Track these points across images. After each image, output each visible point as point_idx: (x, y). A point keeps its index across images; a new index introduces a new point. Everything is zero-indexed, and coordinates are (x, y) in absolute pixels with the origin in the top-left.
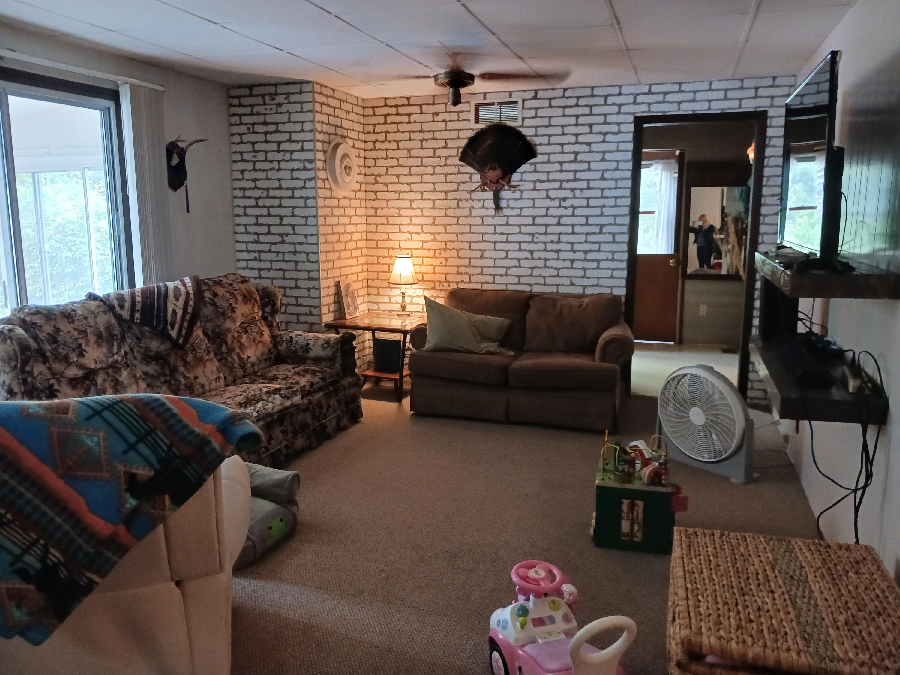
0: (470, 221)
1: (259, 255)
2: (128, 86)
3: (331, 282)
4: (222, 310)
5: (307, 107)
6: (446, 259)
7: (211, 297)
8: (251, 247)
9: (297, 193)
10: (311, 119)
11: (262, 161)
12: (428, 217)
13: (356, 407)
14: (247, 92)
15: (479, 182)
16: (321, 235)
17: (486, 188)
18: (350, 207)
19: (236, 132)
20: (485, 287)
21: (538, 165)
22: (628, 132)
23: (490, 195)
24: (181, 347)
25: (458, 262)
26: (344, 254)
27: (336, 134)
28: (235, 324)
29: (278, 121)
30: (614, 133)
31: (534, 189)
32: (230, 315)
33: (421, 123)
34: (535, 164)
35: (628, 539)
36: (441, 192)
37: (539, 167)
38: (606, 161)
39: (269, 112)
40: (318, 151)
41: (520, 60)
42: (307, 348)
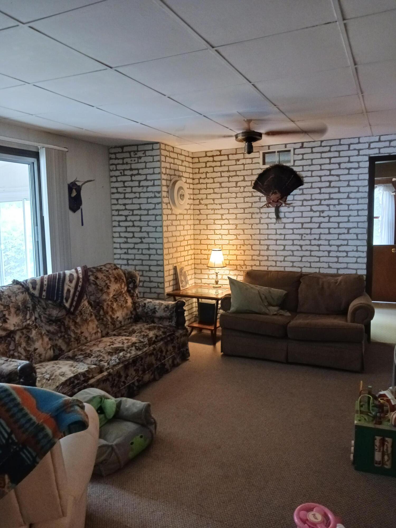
0: (260, 226)
1: (128, 251)
2: (44, 149)
3: (171, 267)
4: (101, 288)
5: (156, 158)
6: (244, 251)
7: (94, 279)
8: (123, 246)
9: (150, 212)
10: (159, 166)
11: (130, 193)
12: (232, 224)
13: (185, 349)
14: (120, 150)
15: (265, 202)
16: (165, 237)
17: (270, 205)
18: (183, 219)
19: (113, 175)
20: (270, 269)
21: (304, 190)
22: (365, 168)
23: (273, 210)
24: (73, 314)
25: (252, 253)
26: (179, 249)
27: (175, 175)
28: (109, 297)
29: (139, 168)
30: (355, 168)
31: (303, 205)
32: (106, 290)
33: (228, 166)
34: (302, 189)
35: (380, 466)
36: (241, 208)
37: (305, 191)
38: (350, 186)
39: (133, 162)
40: (163, 186)
41: (292, 122)
42: (154, 311)
